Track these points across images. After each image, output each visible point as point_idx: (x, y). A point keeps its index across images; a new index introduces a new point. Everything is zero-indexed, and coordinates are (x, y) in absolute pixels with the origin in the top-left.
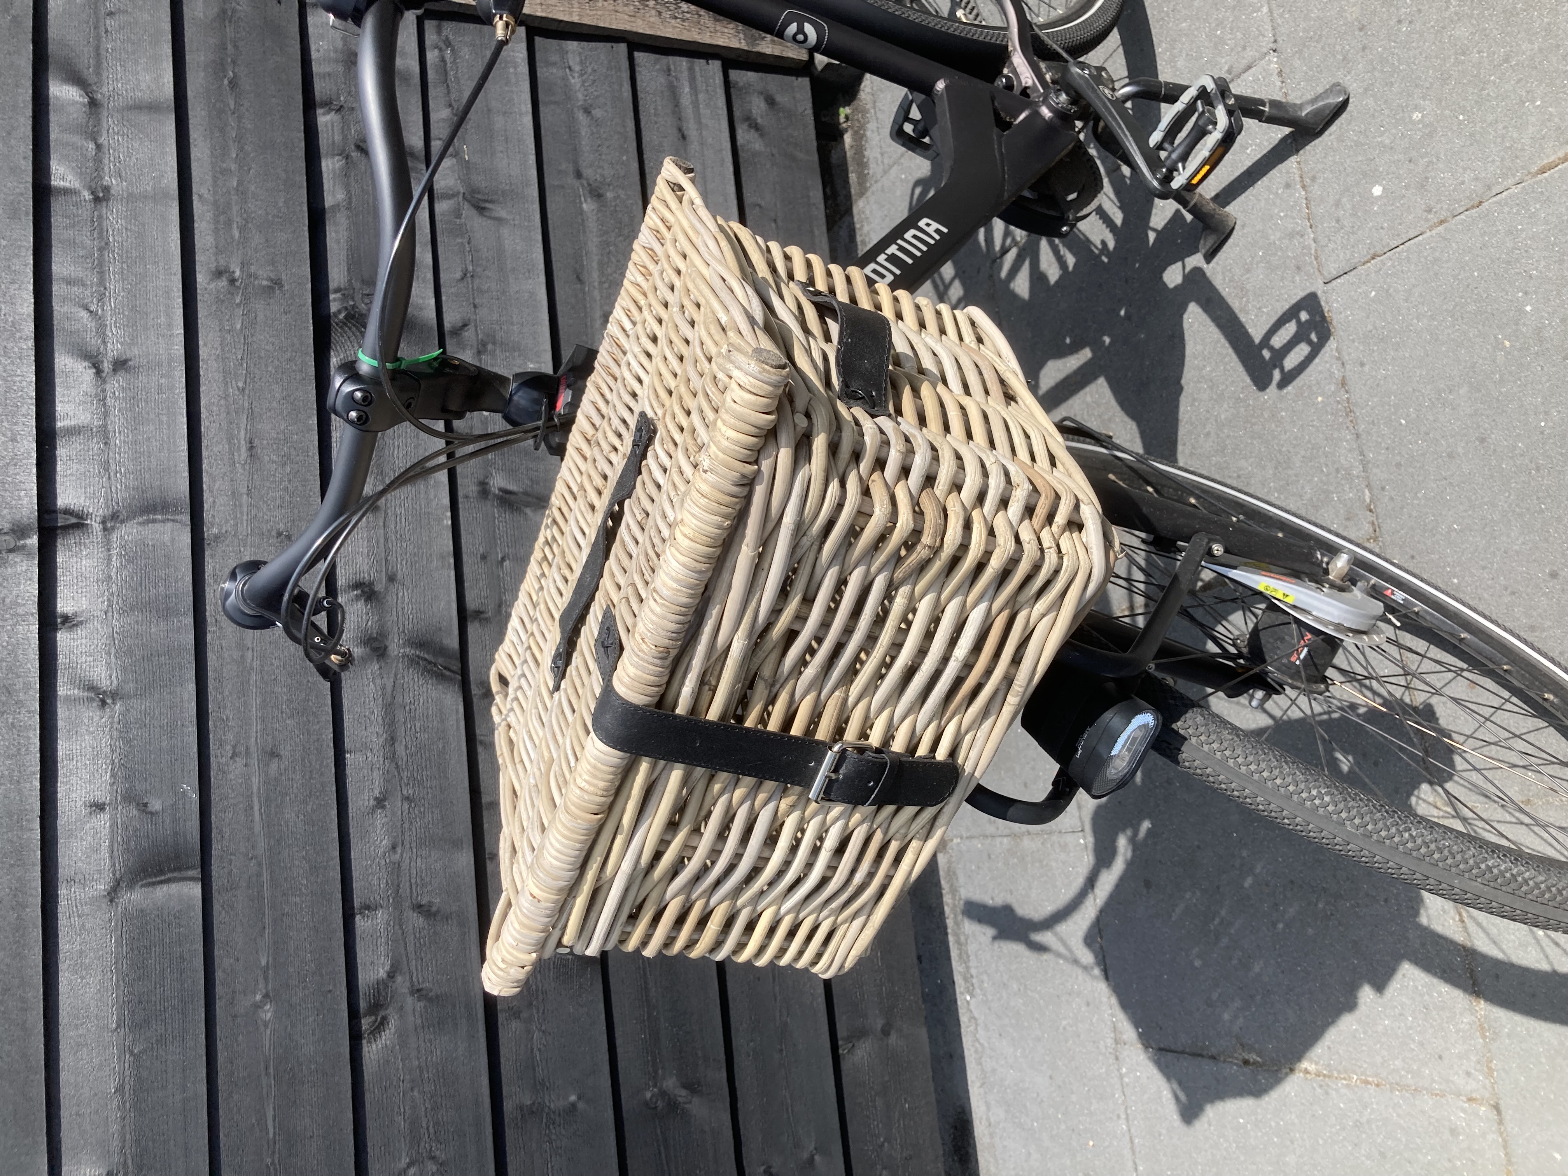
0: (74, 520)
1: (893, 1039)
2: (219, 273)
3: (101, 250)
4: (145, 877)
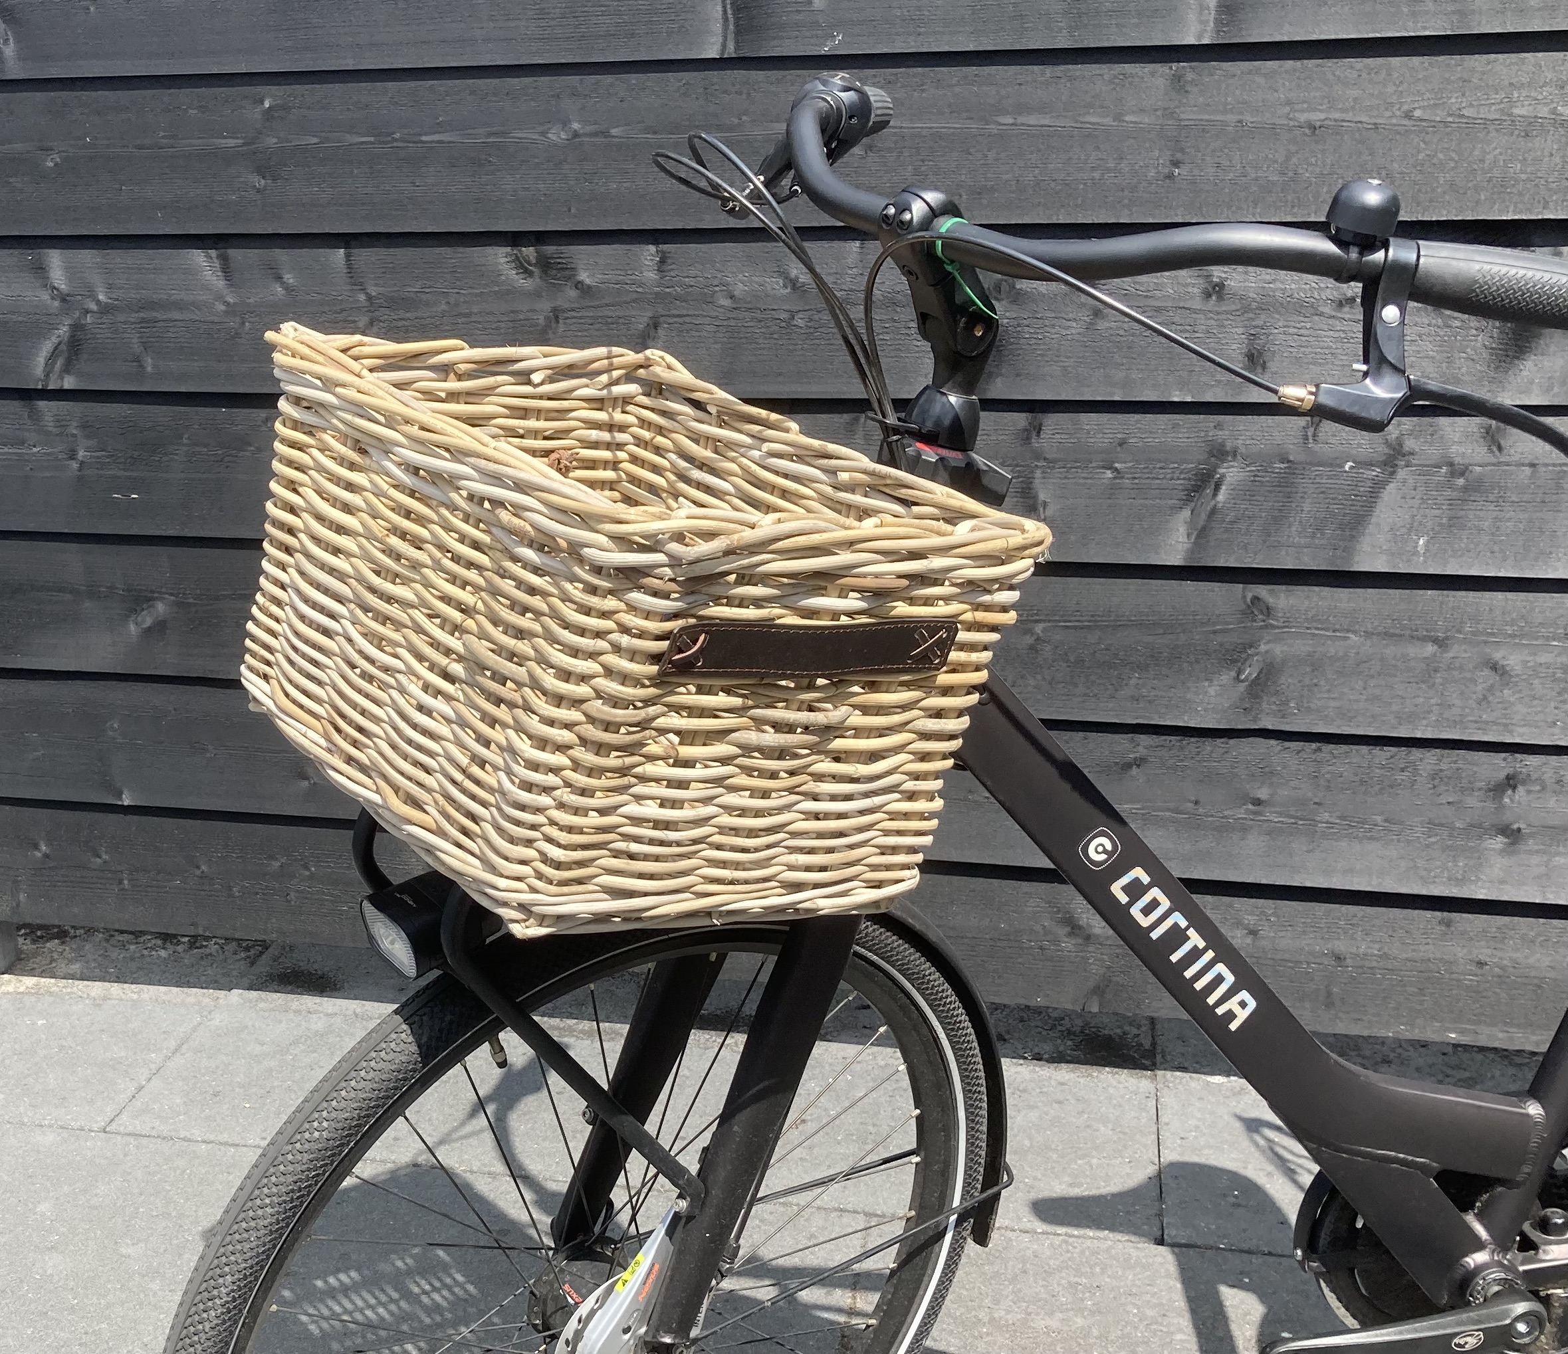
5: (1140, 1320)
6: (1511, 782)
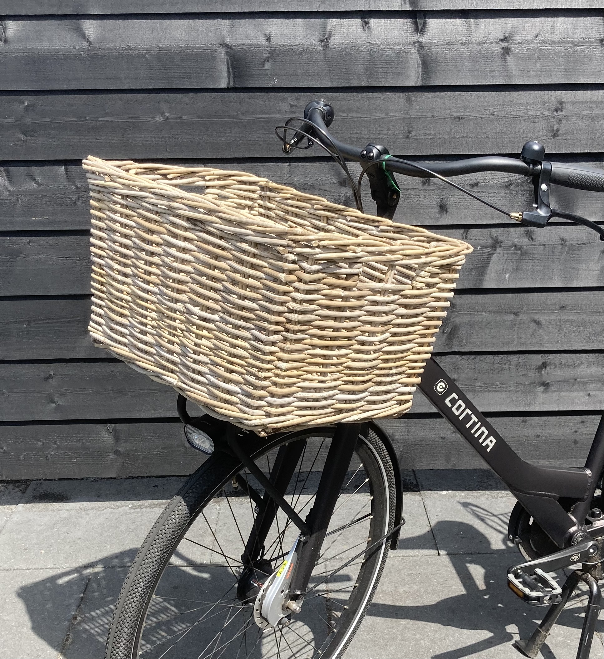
0: (420, 27)
1: (112, 456)
2: (561, 103)
3: (572, 42)
4: (232, 61)
6: (544, 365)
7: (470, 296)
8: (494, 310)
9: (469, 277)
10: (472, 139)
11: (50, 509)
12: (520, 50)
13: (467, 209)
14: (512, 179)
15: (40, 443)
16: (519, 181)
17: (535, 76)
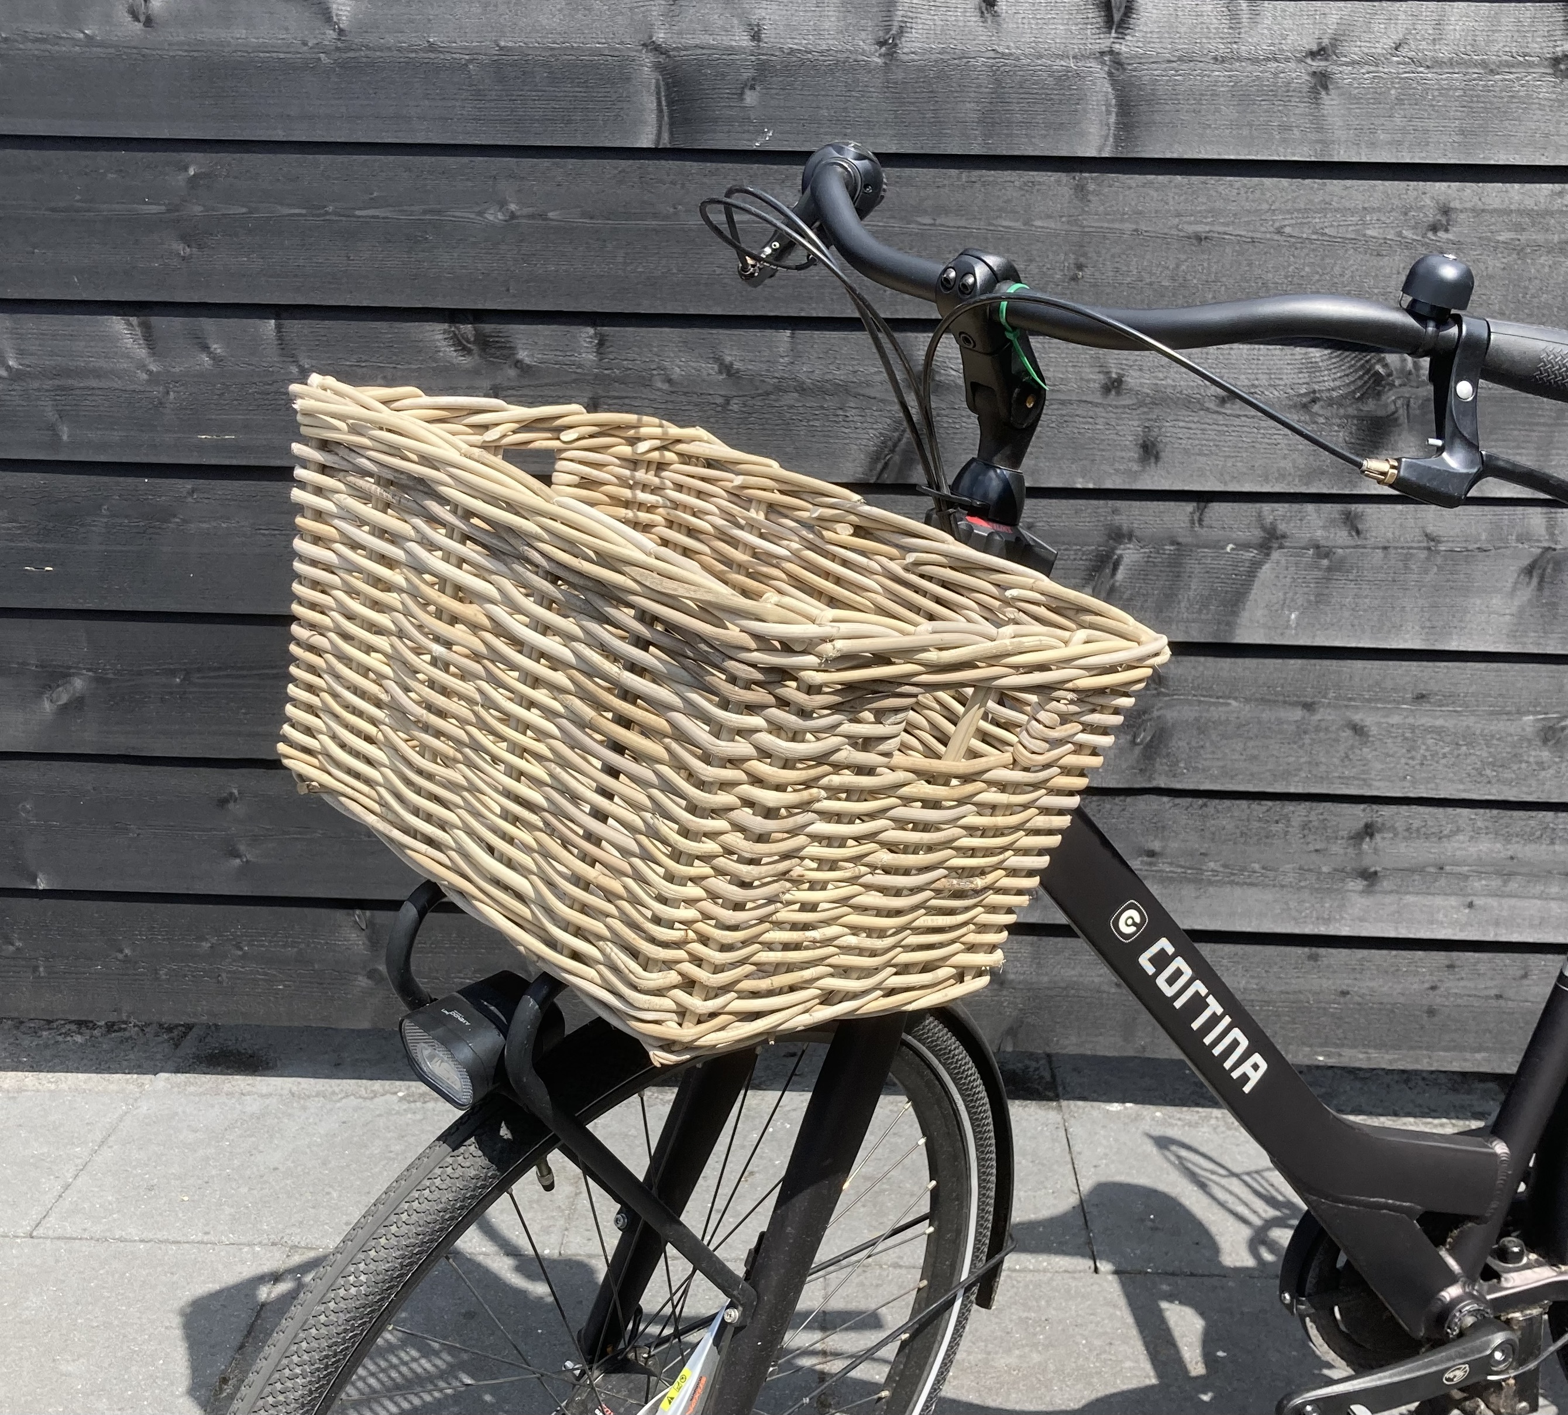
0: (1117, 17)
1: (363, 981)
2: (1446, 211)
3: (1484, 64)
4: (667, 84)
5: (1090, 1350)
6: (1369, 831)
7: (1202, 659)
8: (1258, 696)
9: (1203, 617)
10: (1227, 289)
11: (225, 1089)
12: (1354, 79)
13: (1206, 455)
14: (1316, 387)
15: (206, 945)
16: (1335, 394)
17: (1389, 143)
